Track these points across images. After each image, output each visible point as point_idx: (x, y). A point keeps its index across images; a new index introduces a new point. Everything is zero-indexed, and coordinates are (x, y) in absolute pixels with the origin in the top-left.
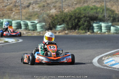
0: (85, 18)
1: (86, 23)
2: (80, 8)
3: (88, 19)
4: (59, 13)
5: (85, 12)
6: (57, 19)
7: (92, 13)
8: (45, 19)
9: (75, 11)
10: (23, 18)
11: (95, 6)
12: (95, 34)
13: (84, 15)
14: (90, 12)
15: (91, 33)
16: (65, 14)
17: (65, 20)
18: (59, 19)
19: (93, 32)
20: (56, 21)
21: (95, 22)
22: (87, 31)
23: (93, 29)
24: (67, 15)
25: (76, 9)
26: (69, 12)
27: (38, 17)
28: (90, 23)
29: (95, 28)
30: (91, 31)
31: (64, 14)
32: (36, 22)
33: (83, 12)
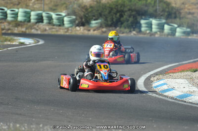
0: (131, 11)
1: (131, 19)
3: (134, 13)
4: (95, 3)
5: (130, 3)
6: (92, 11)
7: (139, 5)
8: (76, 11)
9: (117, 2)
10: (46, 7)
13: (128, 7)
14: (137, 4)
15: (137, 32)
16: (103, 4)
17: (103, 14)
18: (94, 11)
19: (140, 31)
20: (90, 14)
21: (143, 17)
22: (132, 29)
23: (140, 26)
24: (105, 6)
26: (108, 3)
27: (66, 7)
28: (136, 19)
29: (143, 25)
30: (137, 30)
31: (101, 5)
32: (64, 14)
33: (127, 3)
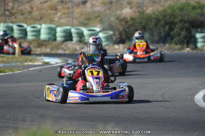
0: (183, 23)
1: (184, 33)
2: (174, 6)
3: (187, 25)
4: (138, 14)
5: (182, 13)
6: (133, 24)
7: (194, 15)
8: (114, 25)
9: (165, 11)
10: (76, 22)
11: (199, 3)
12: (199, 52)
13: (180, 18)
14: (191, 13)
15: (192, 49)
16: (147, 16)
17: (147, 27)
18: (136, 24)
19: (196, 47)
20: (131, 28)
21: (199, 30)
22: (185, 46)
23: (195, 41)
24: (150, 17)
25: (166, 7)
26: (154, 13)
27: (101, 20)
28: (190, 32)
29: (200, 40)
30: (191, 46)
31: (145, 16)
32: (98, 29)
33: (178, 12)
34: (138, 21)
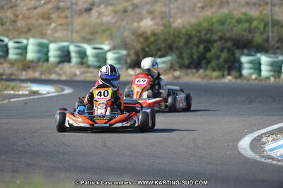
0: (223, 41)
1: (224, 55)
2: (212, 18)
3: (229, 44)
4: (161, 28)
5: (222, 28)
6: (155, 41)
7: (238, 30)
8: (128, 41)
9: (200, 24)
10: (76, 37)
11: (246, 14)
12: (245, 81)
13: (220, 34)
14: (234, 28)
15: (236, 78)
16: (175, 30)
17: (174, 45)
18: (159, 42)
19: (240, 76)
20: (152, 47)
21: (246, 51)
22: (226, 73)
23: (239, 67)
24: (179, 33)
25: (201, 19)
26: (184, 27)
27: (111, 35)
28: (233, 54)
29: (246, 65)
30: (234, 73)
31: (172, 31)
32: (106, 47)
33: (217, 26)
34: (163, 37)
